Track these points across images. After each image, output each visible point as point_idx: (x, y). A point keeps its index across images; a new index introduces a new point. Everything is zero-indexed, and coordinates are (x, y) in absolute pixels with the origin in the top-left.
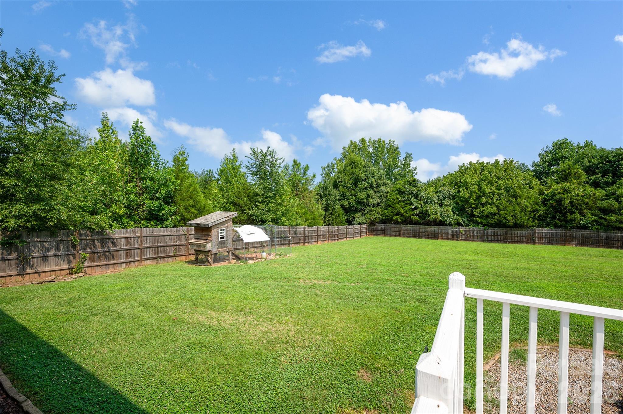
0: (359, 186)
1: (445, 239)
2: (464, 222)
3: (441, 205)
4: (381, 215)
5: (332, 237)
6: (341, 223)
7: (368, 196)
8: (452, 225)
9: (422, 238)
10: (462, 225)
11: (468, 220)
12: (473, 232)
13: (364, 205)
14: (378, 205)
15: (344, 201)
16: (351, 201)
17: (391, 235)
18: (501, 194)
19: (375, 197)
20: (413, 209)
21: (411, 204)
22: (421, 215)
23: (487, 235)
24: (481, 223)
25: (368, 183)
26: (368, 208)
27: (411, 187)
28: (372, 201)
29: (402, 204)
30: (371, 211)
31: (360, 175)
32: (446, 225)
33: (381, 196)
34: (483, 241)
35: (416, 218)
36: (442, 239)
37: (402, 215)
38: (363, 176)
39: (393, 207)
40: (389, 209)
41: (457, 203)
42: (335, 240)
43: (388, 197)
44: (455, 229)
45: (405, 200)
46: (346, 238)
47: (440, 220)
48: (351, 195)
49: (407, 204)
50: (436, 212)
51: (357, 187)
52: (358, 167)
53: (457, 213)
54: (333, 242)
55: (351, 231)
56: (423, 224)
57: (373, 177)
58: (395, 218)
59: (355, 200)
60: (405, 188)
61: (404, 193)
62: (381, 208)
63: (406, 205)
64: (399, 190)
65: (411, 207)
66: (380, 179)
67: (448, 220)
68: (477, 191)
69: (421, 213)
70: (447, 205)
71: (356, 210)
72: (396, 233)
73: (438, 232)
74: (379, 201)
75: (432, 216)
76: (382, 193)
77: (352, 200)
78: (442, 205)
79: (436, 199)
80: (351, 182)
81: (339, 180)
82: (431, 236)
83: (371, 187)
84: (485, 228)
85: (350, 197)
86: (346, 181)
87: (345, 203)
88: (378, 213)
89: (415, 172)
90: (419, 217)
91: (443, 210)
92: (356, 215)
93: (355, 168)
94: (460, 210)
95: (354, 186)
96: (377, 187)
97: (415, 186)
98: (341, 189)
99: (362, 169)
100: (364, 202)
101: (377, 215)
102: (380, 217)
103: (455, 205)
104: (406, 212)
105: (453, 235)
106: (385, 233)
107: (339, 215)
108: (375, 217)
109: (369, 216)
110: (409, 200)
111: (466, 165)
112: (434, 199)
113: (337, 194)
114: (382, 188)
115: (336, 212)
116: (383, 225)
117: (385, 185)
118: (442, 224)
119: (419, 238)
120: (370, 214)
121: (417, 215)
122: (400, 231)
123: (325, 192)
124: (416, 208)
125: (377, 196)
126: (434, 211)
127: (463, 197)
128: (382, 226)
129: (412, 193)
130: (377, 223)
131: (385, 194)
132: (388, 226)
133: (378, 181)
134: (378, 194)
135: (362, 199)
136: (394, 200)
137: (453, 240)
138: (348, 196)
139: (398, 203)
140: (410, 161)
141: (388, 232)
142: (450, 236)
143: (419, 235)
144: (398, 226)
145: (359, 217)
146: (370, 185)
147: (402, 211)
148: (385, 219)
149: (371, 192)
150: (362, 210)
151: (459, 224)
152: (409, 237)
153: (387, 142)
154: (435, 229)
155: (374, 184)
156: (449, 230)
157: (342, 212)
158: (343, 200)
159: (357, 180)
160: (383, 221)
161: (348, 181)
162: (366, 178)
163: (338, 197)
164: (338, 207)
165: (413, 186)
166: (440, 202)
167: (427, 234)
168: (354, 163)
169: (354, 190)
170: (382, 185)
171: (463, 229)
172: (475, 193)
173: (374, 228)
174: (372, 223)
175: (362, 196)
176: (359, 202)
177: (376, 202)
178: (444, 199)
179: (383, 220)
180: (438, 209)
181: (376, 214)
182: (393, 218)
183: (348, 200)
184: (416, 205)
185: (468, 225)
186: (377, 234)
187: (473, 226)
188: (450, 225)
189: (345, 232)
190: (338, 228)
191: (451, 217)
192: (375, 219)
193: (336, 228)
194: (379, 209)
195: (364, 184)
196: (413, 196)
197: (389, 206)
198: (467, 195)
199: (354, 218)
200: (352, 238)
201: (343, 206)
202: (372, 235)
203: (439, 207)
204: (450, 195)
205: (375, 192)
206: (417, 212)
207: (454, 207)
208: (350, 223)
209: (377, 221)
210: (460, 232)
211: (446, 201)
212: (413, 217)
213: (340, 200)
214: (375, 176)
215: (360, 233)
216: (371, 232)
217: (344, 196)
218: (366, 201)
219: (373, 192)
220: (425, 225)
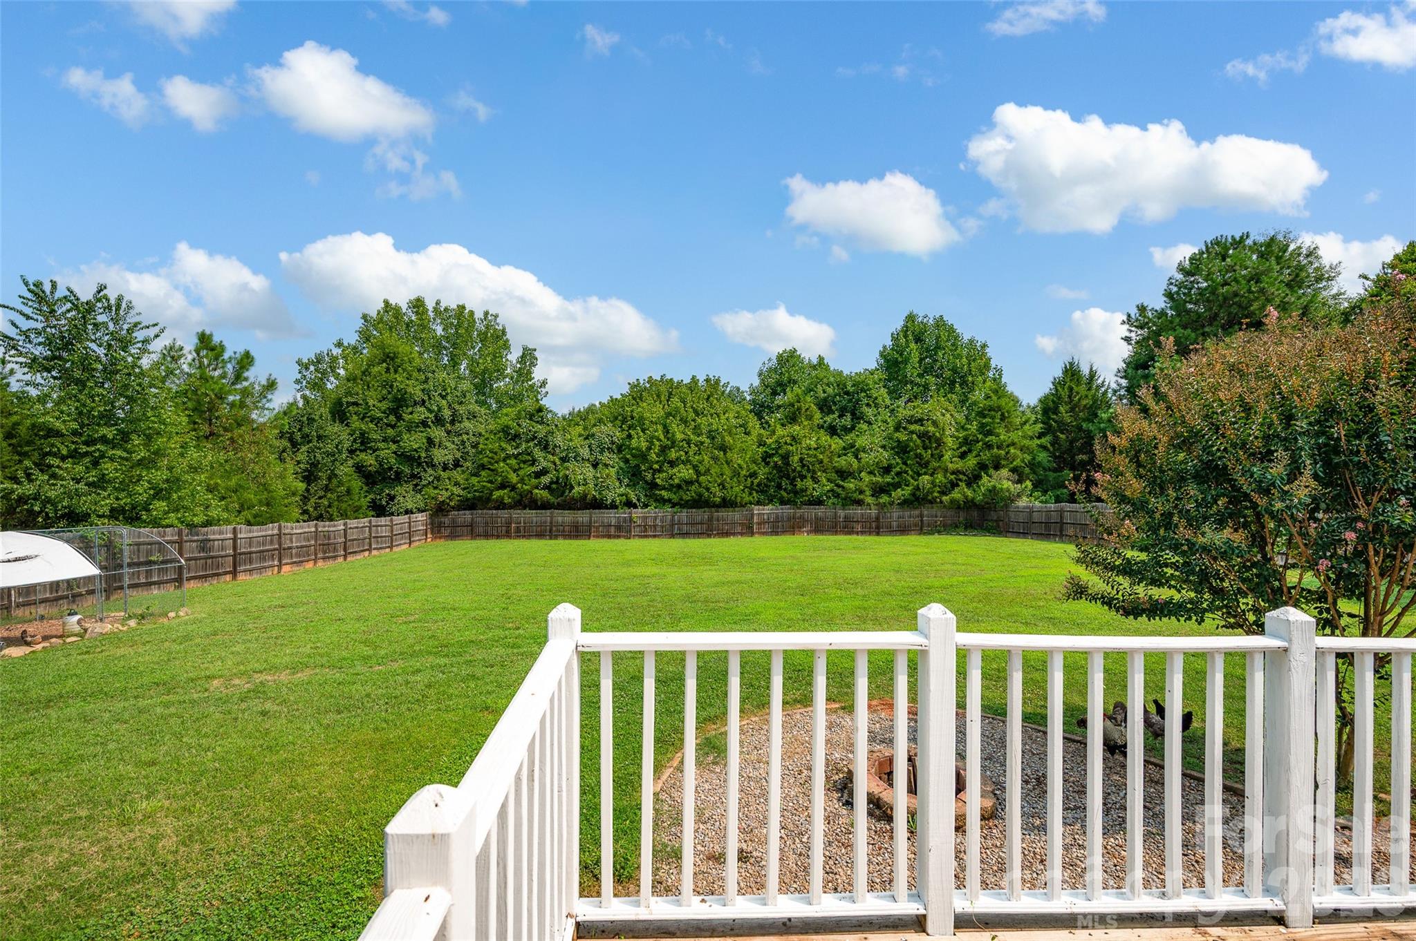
0: (407, 417)
1: (603, 537)
2: (638, 500)
3: (595, 466)
4: (464, 489)
5: (326, 549)
6: (356, 512)
7: (430, 441)
8: (616, 507)
9: (556, 537)
10: (635, 506)
11: (646, 496)
12: (655, 518)
13: (419, 465)
14: (457, 464)
15: (362, 456)
16: (382, 454)
17: (487, 536)
18: (702, 443)
19: (448, 444)
20: (538, 475)
21: (534, 462)
22: (554, 486)
23: (679, 523)
24: (669, 501)
25: (430, 411)
26: (430, 471)
27: (534, 424)
28: (439, 455)
29: (513, 462)
30: (438, 478)
31: (410, 390)
32: (606, 507)
33: (463, 442)
34: (672, 536)
35: (545, 494)
36: (598, 537)
37: (513, 488)
38: (416, 392)
39: (492, 470)
40: (483, 473)
41: (627, 461)
42: (335, 557)
43: (481, 446)
44: (623, 513)
45: (519, 454)
46: (369, 550)
47: (594, 496)
48: (385, 440)
49: (524, 462)
50: (585, 480)
51: (399, 418)
52: (404, 370)
53: (626, 481)
54: (330, 563)
55: (384, 532)
56: (560, 507)
57: (443, 397)
58: (497, 494)
59: (395, 453)
60: (519, 425)
61: (517, 436)
62: (463, 472)
63: (522, 465)
64: (505, 430)
65: (534, 469)
66: (461, 403)
67: (610, 496)
68: (662, 437)
69: (555, 483)
70: (606, 465)
71: (398, 478)
72: (500, 529)
73: (590, 522)
74: (458, 455)
75: (577, 490)
76: (465, 437)
77: (387, 452)
78: (597, 464)
79: (585, 452)
80: (384, 405)
81: (350, 399)
82: (577, 532)
83: (439, 421)
84: (675, 510)
85: (381, 445)
86: (371, 402)
87: (368, 459)
88: (457, 484)
89: (544, 390)
90: (551, 491)
91: (599, 475)
92: (399, 490)
93: (396, 371)
94: (632, 475)
95: (392, 418)
96: (453, 422)
97: (541, 423)
98: (356, 423)
99: (415, 374)
100: (419, 457)
101: (454, 489)
102: (462, 493)
103: (622, 464)
104: (522, 481)
105: (619, 527)
106: (473, 532)
107: (349, 492)
108: (446, 494)
109: (431, 491)
110: (529, 454)
111: (642, 382)
112: (581, 451)
113: (344, 436)
114: (466, 424)
115: (340, 484)
116: (467, 512)
117: (473, 416)
118: (597, 504)
119: (551, 538)
120: (435, 488)
121: (547, 487)
122: (509, 524)
123: (306, 430)
124: (544, 472)
125: (453, 442)
126: (582, 477)
127: (637, 449)
128: (467, 516)
129: (536, 438)
130: (453, 508)
131: (473, 439)
132: (480, 515)
133: (457, 407)
134: (456, 439)
135: (415, 450)
136: (496, 453)
137: (619, 537)
138: (375, 441)
139: (504, 460)
140: (533, 365)
141: (481, 530)
142: (613, 530)
143: (551, 531)
144: (504, 514)
145: (406, 496)
146: (436, 417)
147: (513, 478)
148: (474, 498)
149: (437, 433)
150: (413, 476)
151: (629, 504)
152: (529, 537)
153: (479, 315)
154: (583, 516)
155: (447, 413)
156: (611, 516)
157: (357, 484)
158: (361, 451)
159: (399, 403)
160: (469, 504)
161: (375, 401)
162: (426, 398)
163: (347, 445)
164: (345, 470)
165: (538, 422)
166: (594, 457)
167: (567, 528)
168: (392, 359)
169: (393, 427)
170: (465, 417)
171: (637, 514)
172: (659, 440)
173: (446, 520)
174: (440, 510)
175: (414, 441)
176: (407, 458)
177: (450, 457)
178: (602, 452)
179: (468, 500)
180: (589, 472)
181: (451, 488)
182: (491, 494)
183: (374, 451)
184: (545, 464)
185: (646, 506)
186: (453, 536)
187: (655, 508)
188: (613, 506)
189: (367, 535)
190: (345, 524)
191: (616, 490)
192: (449, 498)
193: (340, 525)
194: (457, 475)
195: (421, 413)
196: (536, 445)
197: (483, 467)
198: (644, 445)
199: (392, 498)
200: (388, 550)
201: (359, 468)
202: (440, 538)
203: (591, 469)
204: (613, 443)
205: (448, 432)
206: (545, 480)
207: (621, 468)
208: (379, 510)
209: (452, 504)
210: (631, 519)
211: (606, 457)
212: (537, 491)
213: (352, 452)
214: (447, 394)
215: (410, 536)
216: (439, 532)
217: (364, 442)
218: (423, 455)
219: (444, 434)
220: (564, 509)
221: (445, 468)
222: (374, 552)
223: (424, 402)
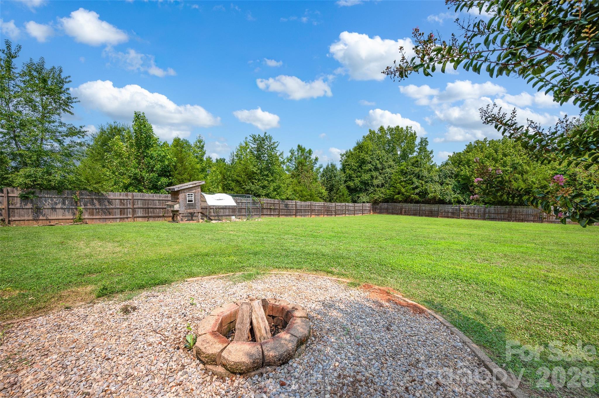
0: (364, 168)
1: (445, 217)
2: (465, 201)
3: (441, 184)
5: (328, 212)
6: (345, 201)
7: (372, 177)
8: (452, 204)
9: (422, 216)
10: (463, 203)
12: (474, 210)
13: (368, 185)
14: (383, 185)
15: (349, 183)
17: (393, 213)
18: (506, 171)
19: (380, 178)
20: (414, 189)
21: (413, 183)
22: (421, 193)
23: (489, 213)
24: (483, 201)
25: (373, 165)
26: (372, 188)
27: (414, 167)
28: (376, 182)
29: (403, 183)
30: (375, 191)
31: (366, 158)
32: (446, 203)
33: (385, 177)
34: (484, 219)
35: (417, 197)
36: (442, 217)
37: (403, 194)
38: (369, 159)
39: (395, 187)
40: (392, 188)
41: (459, 182)
42: (331, 215)
43: (392, 178)
44: (455, 207)
45: (406, 180)
46: (345, 214)
47: (440, 198)
48: (357, 177)
49: (409, 184)
50: (435, 191)
51: (362, 169)
53: (458, 191)
54: (329, 217)
55: (352, 208)
56: (423, 202)
57: (378, 160)
58: (396, 196)
59: (359, 181)
60: (407, 169)
61: (406, 173)
62: (385, 188)
63: (407, 185)
64: (402, 171)
65: (412, 186)
66: (386, 162)
67: (448, 198)
70: (448, 184)
71: (361, 190)
72: (398, 211)
73: (438, 210)
74: (383, 182)
75: (431, 195)
76: (386, 175)
77: (357, 181)
78: (443, 183)
79: (437, 178)
80: (357, 165)
81: (347, 163)
82: (432, 214)
83: (376, 169)
84: (486, 206)
85: (356, 179)
86: (352, 164)
87: (351, 184)
88: (382, 193)
90: (420, 196)
91: (443, 188)
92: (361, 195)
93: (362, 152)
94: (462, 189)
95: (360, 169)
96: (382, 170)
98: (348, 171)
99: (369, 152)
100: (368, 183)
101: (381, 195)
102: (384, 196)
103: (456, 183)
104: (406, 191)
105: (453, 213)
106: (388, 212)
107: (343, 195)
108: (377, 196)
109: (372, 195)
110: (411, 180)
111: (473, 143)
112: (434, 178)
113: (343, 175)
114: (387, 170)
115: (341, 192)
116: (386, 204)
117: (390, 166)
118: (442, 202)
119: (419, 216)
120: (374, 194)
121: (417, 194)
122: (401, 209)
124: (417, 187)
125: (382, 177)
126: (434, 189)
127: (464, 175)
128: (385, 205)
129: (414, 173)
130: (380, 202)
131: (390, 175)
132: (391, 205)
133: (384, 163)
134: (383, 176)
135: (366, 180)
136: (396, 180)
137: (453, 218)
138: (354, 177)
139: (400, 183)
140: (426, 145)
141: (391, 211)
142: (450, 214)
143: (419, 213)
144: (399, 205)
145: (364, 197)
146: (375, 167)
147: (403, 190)
148: (388, 198)
149: (374, 174)
150: (366, 190)
151: (459, 202)
152: (410, 215)
154: (435, 207)
155: (379, 166)
156: (449, 208)
157: (346, 192)
158: (349, 181)
159: (363, 162)
160: (386, 201)
163: (343, 179)
164: (342, 187)
165: (416, 167)
166: (441, 181)
167: (427, 212)
168: (361, 148)
169: (360, 172)
170: (387, 167)
171: (463, 207)
173: (378, 207)
174: (375, 203)
175: (366, 177)
176: (365, 183)
177: (380, 183)
178: (446, 178)
179: (386, 199)
180: (438, 187)
181: (379, 195)
182: (394, 197)
183: (353, 181)
184: (417, 184)
185: (469, 203)
186: (380, 213)
187: (474, 204)
188: (450, 203)
189: (344, 209)
190: (335, 204)
191: (452, 196)
192: (379, 198)
193: (333, 204)
194: (383, 190)
195: (369, 166)
196: (415, 176)
197: (392, 186)
198: (468, 173)
199: (359, 197)
200: (352, 215)
201: (348, 187)
202: (376, 213)
203: (440, 186)
204: (452, 173)
205: (380, 174)
206: (417, 191)
207: (455, 185)
208: (354, 202)
209: (380, 200)
210: (460, 210)
211: (447, 181)
212: (413, 195)
213: (346, 181)
214: (380, 159)
215: (363, 211)
216: (375, 211)
217: (350, 178)
218: (370, 182)
219: (378, 174)
220: (426, 204)
221: (378, 186)
222: (347, 215)
223: (371, 162)
